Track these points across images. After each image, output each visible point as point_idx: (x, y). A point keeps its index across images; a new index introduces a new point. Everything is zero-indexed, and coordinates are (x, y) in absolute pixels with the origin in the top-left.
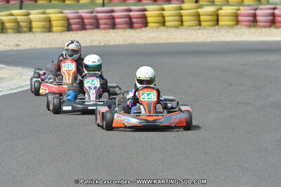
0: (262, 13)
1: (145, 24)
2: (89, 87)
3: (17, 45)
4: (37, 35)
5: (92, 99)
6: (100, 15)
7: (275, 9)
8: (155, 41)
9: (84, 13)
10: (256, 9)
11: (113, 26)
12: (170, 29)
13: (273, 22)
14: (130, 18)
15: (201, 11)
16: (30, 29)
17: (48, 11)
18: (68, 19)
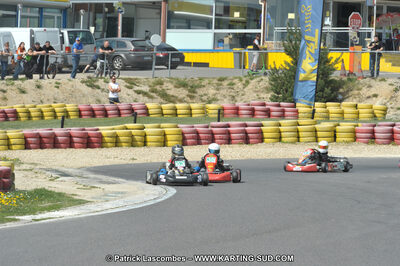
0: (381, 130)
1: (261, 139)
3: (133, 159)
4: (152, 149)
6: (215, 130)
7: (393, 125)
8: (272, 157)
9: (199, 127)
10: (375, 126)
11: (229, 141)
12: (287, 145)
13: (391, 139)
14: (246, 133)
15: (317, 126)
16: (145, 143)
17: (162, 125)
18: (183, 134)
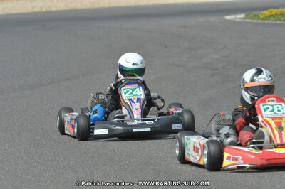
2: (130, 100)
5: (135, 116)
